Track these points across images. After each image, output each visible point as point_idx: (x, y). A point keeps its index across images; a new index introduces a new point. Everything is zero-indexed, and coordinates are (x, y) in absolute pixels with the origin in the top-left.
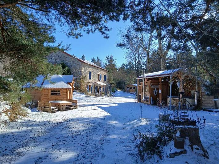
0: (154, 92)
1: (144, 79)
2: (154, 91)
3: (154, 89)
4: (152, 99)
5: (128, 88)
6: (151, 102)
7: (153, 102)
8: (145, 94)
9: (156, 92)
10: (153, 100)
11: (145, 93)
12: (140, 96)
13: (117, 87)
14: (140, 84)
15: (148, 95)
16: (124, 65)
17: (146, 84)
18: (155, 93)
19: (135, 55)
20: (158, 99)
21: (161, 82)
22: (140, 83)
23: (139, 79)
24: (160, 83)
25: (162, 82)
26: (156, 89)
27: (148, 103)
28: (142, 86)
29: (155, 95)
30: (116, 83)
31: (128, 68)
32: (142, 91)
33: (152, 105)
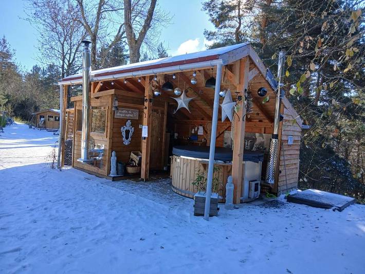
0: (124, 134)
1: (89, 85)
2: (123, 130)
3: (123, 122)
4: (114, 159)
5: (42, 119)
6: (109, 170)
7: (117, 169)
8: (88, 138)
9: (127, 132)
10: (118, 162)
11: (92, 134)
12: (70, 143)
13: (16, 115)
14: (70, 105)
15: (102, 143)
16: (39, 69)
17: (93, 104)
18: (127, 138)
19: (63, 45)
20: (133, 156)
21: (150, 100)
22: (72, 99)
23: (68, 83)
24: (146, 104)
25: (154, 99)
26: (129, 123)
27: (101, 171)
28: (80, 113)
29: (126, 142)
30: (13, 106)
31: (46, 76)
32: (80, 128)
33: (114, 179)
